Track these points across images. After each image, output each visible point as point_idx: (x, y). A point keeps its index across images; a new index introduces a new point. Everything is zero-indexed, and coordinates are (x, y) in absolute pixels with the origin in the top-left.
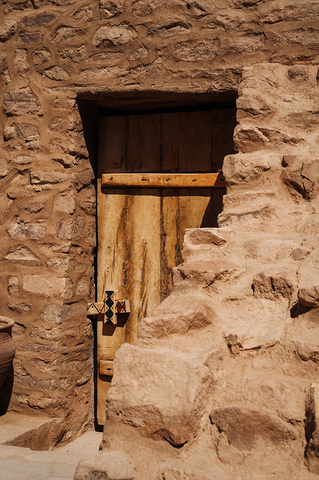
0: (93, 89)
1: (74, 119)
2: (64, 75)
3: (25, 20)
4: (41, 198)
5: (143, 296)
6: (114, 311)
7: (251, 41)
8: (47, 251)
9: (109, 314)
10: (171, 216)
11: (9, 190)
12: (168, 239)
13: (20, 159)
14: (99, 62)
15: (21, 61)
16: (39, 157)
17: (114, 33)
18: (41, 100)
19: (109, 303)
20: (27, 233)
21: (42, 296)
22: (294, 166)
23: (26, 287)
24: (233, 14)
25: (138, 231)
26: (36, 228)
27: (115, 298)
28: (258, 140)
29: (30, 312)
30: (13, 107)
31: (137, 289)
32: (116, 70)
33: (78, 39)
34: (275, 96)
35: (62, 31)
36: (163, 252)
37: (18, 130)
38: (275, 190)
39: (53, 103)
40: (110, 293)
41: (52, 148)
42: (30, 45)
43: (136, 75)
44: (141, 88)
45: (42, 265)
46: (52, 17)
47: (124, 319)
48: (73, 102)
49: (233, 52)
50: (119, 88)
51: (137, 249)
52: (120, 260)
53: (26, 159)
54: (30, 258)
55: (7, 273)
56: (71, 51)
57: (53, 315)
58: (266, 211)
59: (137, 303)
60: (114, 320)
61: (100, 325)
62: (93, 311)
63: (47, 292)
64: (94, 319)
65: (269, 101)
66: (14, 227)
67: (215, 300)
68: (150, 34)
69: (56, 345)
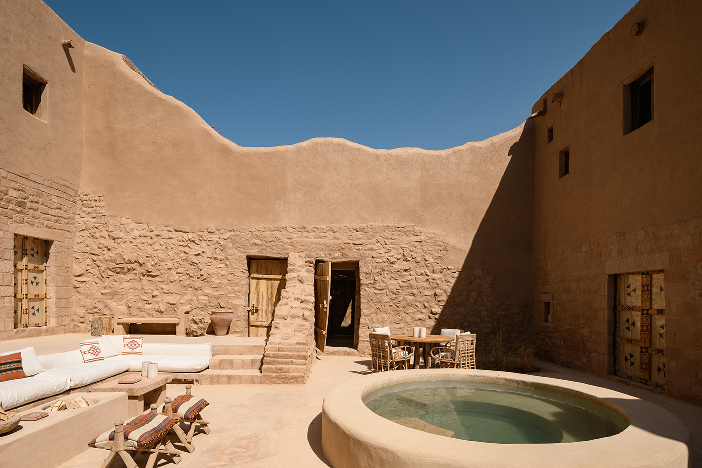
0: (251, 254)
1: (246, 261)
2: (243, 250)
3: (232, 235)
4: (237, 281)
5: (262, 305)
6: (255, 309)
7: (290, 246)
8: (239, 294)
9: (253, 310)
10: (269, 286)
11: (228, 278)
12: (269, 291)
13: (231, 271)
14: (252, 248)
15: (230, 245)
16: (236, 270)
17: (256, 241)
18: (236, 256)
19: (253, 307)
20: (233, 289)
21: (238, 305)
22: (300, 277)
23: (233, 303)
24: (286, 240)
25: (261, 289)
26: (236, 288)
27: (255, 306)
28: (292, 271)
29: (234, 309)
30: (228, 257)
31: (260, 303)
32: (257, 250)
33: (247, 242)
34: (296, 261)
35: (243, 239)
36: (267, 294)
37: (230, 263)
38: (296, 281)
39: (240, 257)
40: (253, 304)
41: (240, 268)
42: (233, 242)
43: (262, 252)
44: (263, 255)
45: (238, 297)
46: (239, 235)
47: (257, 311)
48: (245, 257)
49: (286, 249)
50: (258, 255)
51: (260, 293)
52: (256, 296)
53: (233, 271)
54: (235, 295)
55: (228, 299)
56: (245, 244)
57: (241, 309)
58: (295, 286)
59: (261, 307)
60: (254, 311)
61: (250, 312)
62: (249, 309)
63: (239, 304)
64: (249, 311)
65: (295, 262)
66: (230, 288)
67: (288, 301)
68: (266, 242)
69: (242, 317)
